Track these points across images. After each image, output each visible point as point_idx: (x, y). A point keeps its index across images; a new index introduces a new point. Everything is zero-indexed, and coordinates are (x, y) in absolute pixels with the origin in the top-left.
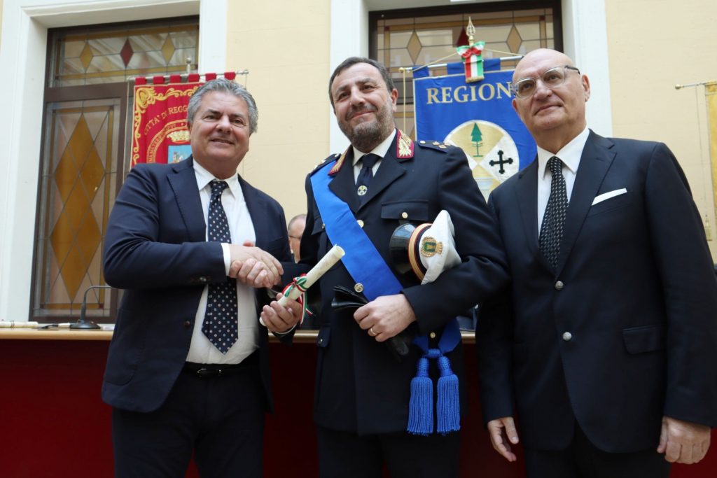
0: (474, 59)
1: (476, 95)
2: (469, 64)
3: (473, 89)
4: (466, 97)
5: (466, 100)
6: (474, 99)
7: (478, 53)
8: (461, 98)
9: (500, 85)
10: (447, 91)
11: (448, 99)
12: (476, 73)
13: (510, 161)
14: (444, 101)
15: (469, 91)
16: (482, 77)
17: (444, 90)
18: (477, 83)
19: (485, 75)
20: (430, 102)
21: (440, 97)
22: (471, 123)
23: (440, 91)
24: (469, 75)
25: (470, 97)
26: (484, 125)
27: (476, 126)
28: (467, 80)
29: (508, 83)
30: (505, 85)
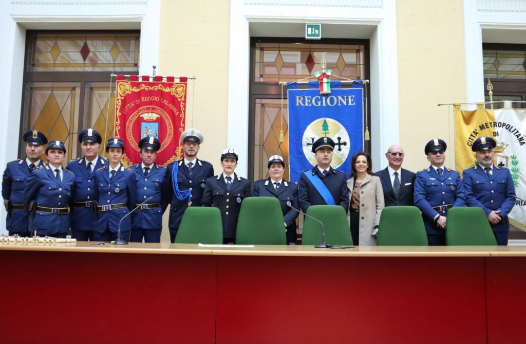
0: (325, 80)
1: (326, 102)
2: (322, 83)
3: (324, 98)
4: (319, 103)
5: (319, 105)
6: (324, 105)
7: (328, 77)
8: (317, 104)
9: (340, 98)
10: (308, 99)
11: (309, 103)
12: (326, 89)
13: (345, 144)
14: (307, 104)
15: (321, 100)
16: (330, 92)
17: (306, 98)
18: (327, 95)
19: (331, 90)
20: (298, 105)
21: (304, 102)
22: (323, 119)
23: (304, 98)
24: (322, 90)
25: (322, 103)
26: (330, 121)
27: (325, 121)
28: (321, 93)
29: (345, 97)
30: (343, 98)
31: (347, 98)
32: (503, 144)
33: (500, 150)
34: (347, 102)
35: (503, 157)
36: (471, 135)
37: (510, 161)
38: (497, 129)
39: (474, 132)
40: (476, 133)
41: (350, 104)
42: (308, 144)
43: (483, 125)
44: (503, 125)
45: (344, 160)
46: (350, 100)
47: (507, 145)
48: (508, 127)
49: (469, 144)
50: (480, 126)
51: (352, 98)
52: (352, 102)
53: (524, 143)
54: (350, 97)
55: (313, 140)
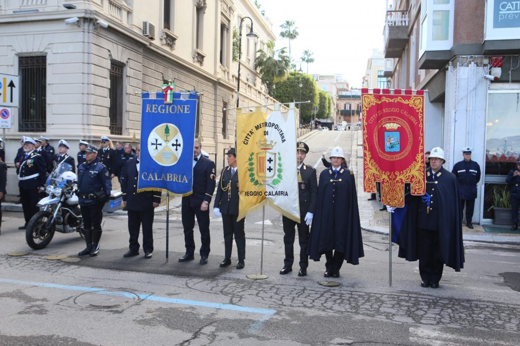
0: (169, 92)
1: (169, 110)
2: (166, 94)
3: (167, 106)
4: (164, 110)
5: (163, 112)
6: (167, 112)
7: (171, 89)
8: (162, 111)
9: (179, 106)
10: (155, 107)
11: (155, 110)
12: (169, 99)
13: (180, 145)
14: (153, 111)
15: (165, 108)
16: (171, 102)
17: (154, 106)
18: (170, 104)
19: (173, 101)
20: (147, 111)
21: (151, 109)
22: (165, 124)
23: (152, 106)
24: (166, 100)
25: (165, 111)
27: (167, 126)
28: (165, 102)
29: (183, 106)
30: (181, 107)
31: (184, 107)
32: (272, 141)
33: (270, 147)
34: (184, 111)
35: (272, 153)
36: (248, 134)
37: (277, 156)
38: (268, 129)
39: (250, 132)
40: (252, 133)
41: (186, 112)
42: (153, 144)
43: (258, 126)
44: (273, 125)
45: (178, 158)
46: (186, 109)
47: (275, 143)
48: (277, 127)
49: (246, 143)
50: (256, 127)
51: (187, 107)
52: (187, 111)
53: (285, 140)
54: (186, 106)
55: (157, 140)
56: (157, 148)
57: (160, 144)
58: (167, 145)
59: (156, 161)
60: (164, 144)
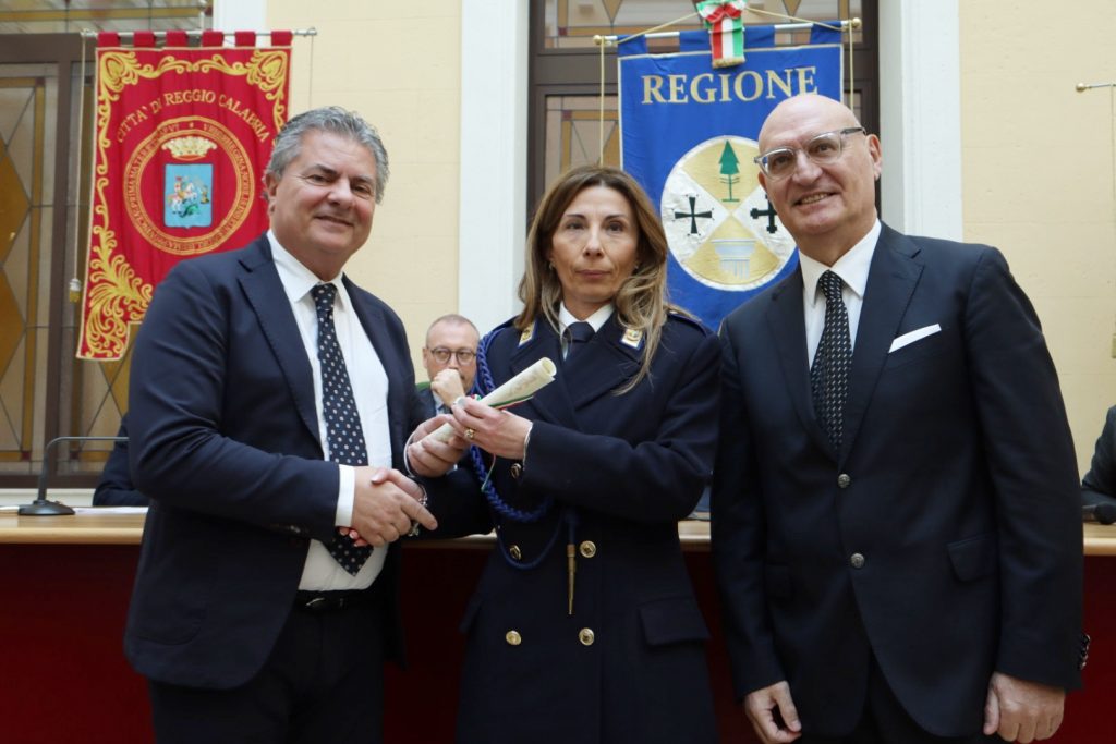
0: (728, 25)
1: (730, 90)
2: (718, 35)
3: (725, 78)
4: (711, 93)
5: (711, 99)
6: (726, 97)
7: (736, 14)
8: (704, 95)
9: (772, 75)
10: (679, 82)
11: (680, 96)
12: (731, 51)
14: (674, 99)
15: (717, 84)
16: (741, 58)
17: (673, 79)
18: (733, 69)
19: (746, 55)
20: (647, 100)
21: (665, 92)
22: (720, 141)
23: (667, 81)
24: (719, 55)
25: (719, 95)
26: (743, 146)
27: (728, 149)
28: (715, 63)
29: (788, 71)
30: (783, 76)
31: (795, 75)
34: (794, 88)
42: (679, 216)
45: (784, 259)
46: (802, 82)
51: (808, 75)
54: (802, 72)
55: (692, 201)
56: (694, 230)
57: (708, 215)
58: (731, 217)
59: (695, 277)
60: (721, 213)
